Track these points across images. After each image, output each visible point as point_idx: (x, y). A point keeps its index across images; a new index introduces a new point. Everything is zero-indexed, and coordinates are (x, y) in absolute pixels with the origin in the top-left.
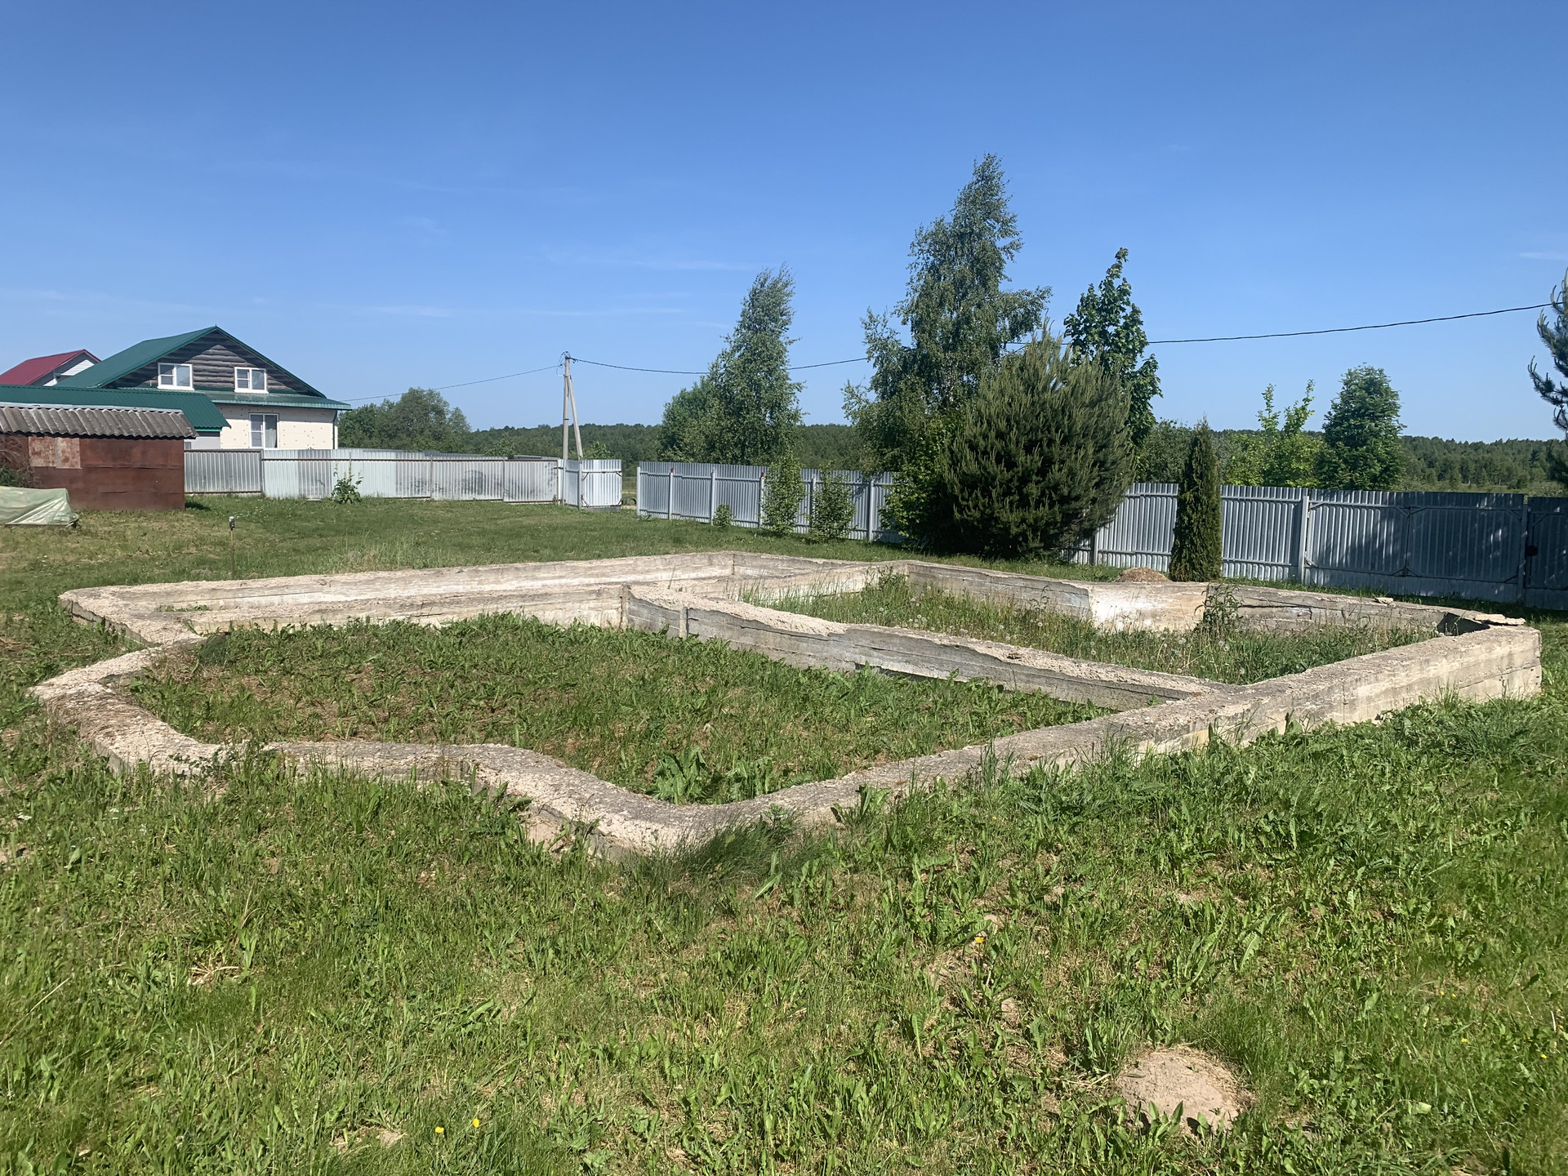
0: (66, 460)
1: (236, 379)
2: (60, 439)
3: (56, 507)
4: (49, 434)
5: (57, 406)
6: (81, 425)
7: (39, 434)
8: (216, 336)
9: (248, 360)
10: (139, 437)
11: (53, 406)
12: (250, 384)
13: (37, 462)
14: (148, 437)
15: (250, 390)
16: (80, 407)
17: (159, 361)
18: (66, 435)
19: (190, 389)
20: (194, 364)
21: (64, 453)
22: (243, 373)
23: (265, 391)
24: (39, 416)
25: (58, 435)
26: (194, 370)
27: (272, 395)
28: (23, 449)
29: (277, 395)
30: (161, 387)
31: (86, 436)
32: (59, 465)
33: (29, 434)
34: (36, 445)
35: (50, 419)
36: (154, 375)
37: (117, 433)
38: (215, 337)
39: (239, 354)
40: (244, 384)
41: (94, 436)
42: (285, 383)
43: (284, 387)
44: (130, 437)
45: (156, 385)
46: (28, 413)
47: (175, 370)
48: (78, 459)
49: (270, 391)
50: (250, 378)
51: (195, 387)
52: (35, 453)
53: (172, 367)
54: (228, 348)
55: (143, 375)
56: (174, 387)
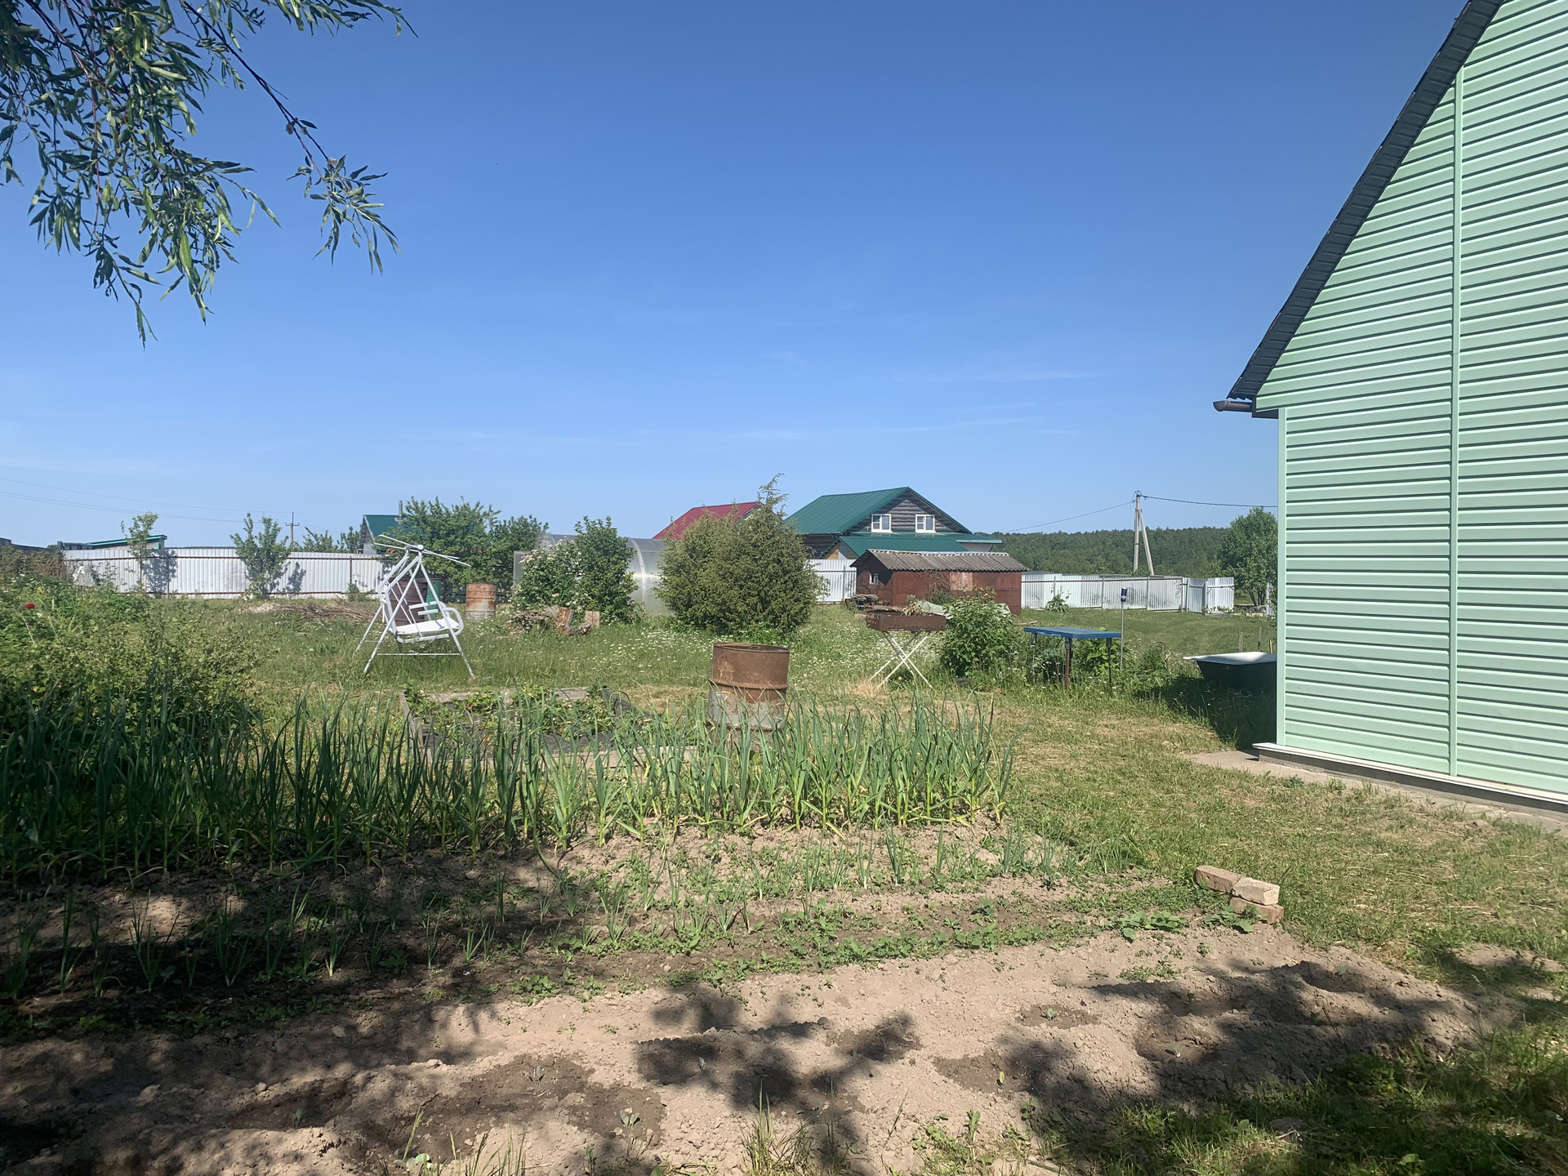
1: (917, 523)
9: (924, 509)
12: (925, 527)
15: (924, 531)
17: (874, 513)
19: (890, 531)
20: (892, 514)
22: (920, 519)
25: (964, 571)
26: (893, 518)
27: (939, 533)
29: (942, 533)
30: (873, 530)
34: (953, 577)
36: (868, 523)
38: (907, 495)
39: (918, 505)
40: (920, 527)
42: (946, 525)
43: (945, 528)
45: (870, 529)
47: (881, 519)
49: (937, 531)
50: (924, 523)
51: (892, 530)
53: (880, 517)
54: (913, 501)
55: (864, 523)
56: (880, 531)
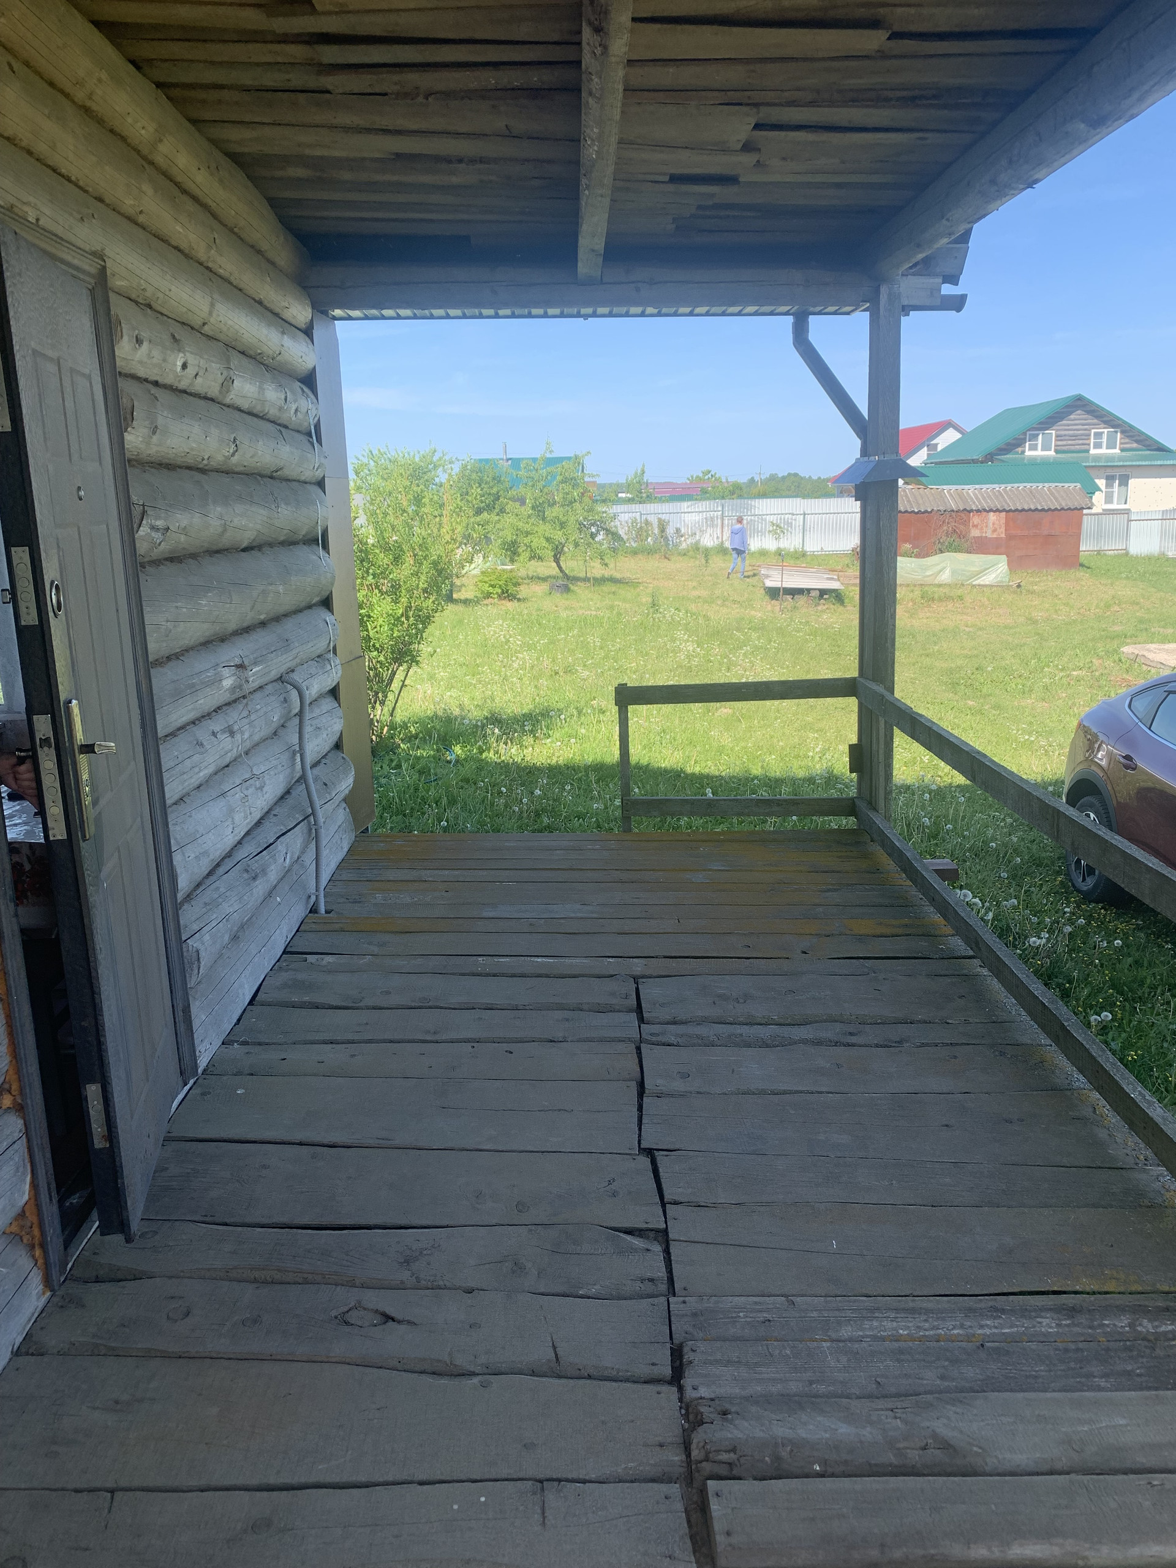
0: (994, 531)
1: (1092, 440)
2: (992, 514)
3: (999, 571)
4: (985, 510)
5: (988, 486)
6: (1006, 502)
7: (978, 511)
8: (1079, 403)
9: (1105, 422)
10: (1049, 510)
11: (985, 487)
12: (1104, 445)
13: (975, 533)
14: (1056, 509)
15: (1102, 451)
16: (1003, 486)
17: (1029, 430)
18: (997, 511)
19: (1052, 453)
20: (1057, 430)
21: (992, 526)
22: (1098, 435)
23: (1117, 451)
24: (975, 494)
25: (991, 510)
26: (1057, 436)
27: (1124, 454)
28: (966, 523)
29: (1131, 453)
30: (1028, 453)
31: (1010, 511)
32: (989, 535)
33: (971, 511)
34: (975, 519)
35: (984, 498)
36: (1023, 444)
37: (1033, 507)
39: (1097, 417)
40: (1098, 446)
41: (1017, 510)
42: (1137, 441)
43: (1135, 445)
44: (1043, 510)
45: (1023, 452)
46: (968, 493)
47: (1040, 437)
48: (1003, 529)
49: (1122, 450)
50: (1105, 439)
51: (1056, 451)
52: (974, 526)
53: (1038, 435)
54: (1088, 412)
55: (1014, 444)
56: (1039, 453)
